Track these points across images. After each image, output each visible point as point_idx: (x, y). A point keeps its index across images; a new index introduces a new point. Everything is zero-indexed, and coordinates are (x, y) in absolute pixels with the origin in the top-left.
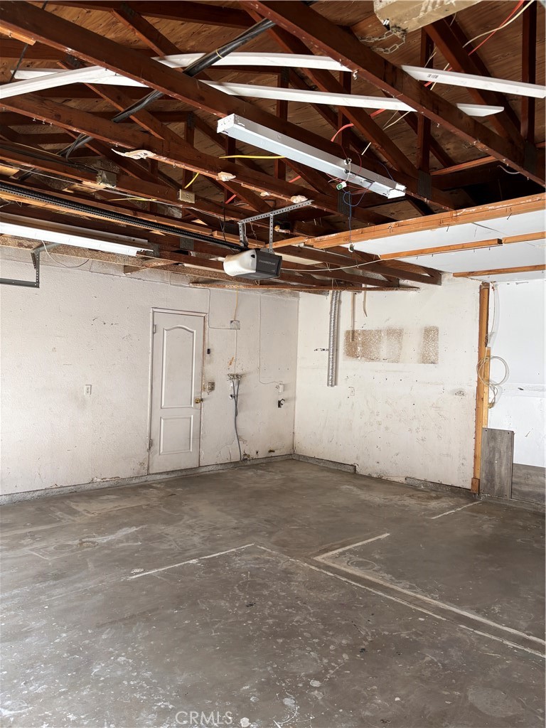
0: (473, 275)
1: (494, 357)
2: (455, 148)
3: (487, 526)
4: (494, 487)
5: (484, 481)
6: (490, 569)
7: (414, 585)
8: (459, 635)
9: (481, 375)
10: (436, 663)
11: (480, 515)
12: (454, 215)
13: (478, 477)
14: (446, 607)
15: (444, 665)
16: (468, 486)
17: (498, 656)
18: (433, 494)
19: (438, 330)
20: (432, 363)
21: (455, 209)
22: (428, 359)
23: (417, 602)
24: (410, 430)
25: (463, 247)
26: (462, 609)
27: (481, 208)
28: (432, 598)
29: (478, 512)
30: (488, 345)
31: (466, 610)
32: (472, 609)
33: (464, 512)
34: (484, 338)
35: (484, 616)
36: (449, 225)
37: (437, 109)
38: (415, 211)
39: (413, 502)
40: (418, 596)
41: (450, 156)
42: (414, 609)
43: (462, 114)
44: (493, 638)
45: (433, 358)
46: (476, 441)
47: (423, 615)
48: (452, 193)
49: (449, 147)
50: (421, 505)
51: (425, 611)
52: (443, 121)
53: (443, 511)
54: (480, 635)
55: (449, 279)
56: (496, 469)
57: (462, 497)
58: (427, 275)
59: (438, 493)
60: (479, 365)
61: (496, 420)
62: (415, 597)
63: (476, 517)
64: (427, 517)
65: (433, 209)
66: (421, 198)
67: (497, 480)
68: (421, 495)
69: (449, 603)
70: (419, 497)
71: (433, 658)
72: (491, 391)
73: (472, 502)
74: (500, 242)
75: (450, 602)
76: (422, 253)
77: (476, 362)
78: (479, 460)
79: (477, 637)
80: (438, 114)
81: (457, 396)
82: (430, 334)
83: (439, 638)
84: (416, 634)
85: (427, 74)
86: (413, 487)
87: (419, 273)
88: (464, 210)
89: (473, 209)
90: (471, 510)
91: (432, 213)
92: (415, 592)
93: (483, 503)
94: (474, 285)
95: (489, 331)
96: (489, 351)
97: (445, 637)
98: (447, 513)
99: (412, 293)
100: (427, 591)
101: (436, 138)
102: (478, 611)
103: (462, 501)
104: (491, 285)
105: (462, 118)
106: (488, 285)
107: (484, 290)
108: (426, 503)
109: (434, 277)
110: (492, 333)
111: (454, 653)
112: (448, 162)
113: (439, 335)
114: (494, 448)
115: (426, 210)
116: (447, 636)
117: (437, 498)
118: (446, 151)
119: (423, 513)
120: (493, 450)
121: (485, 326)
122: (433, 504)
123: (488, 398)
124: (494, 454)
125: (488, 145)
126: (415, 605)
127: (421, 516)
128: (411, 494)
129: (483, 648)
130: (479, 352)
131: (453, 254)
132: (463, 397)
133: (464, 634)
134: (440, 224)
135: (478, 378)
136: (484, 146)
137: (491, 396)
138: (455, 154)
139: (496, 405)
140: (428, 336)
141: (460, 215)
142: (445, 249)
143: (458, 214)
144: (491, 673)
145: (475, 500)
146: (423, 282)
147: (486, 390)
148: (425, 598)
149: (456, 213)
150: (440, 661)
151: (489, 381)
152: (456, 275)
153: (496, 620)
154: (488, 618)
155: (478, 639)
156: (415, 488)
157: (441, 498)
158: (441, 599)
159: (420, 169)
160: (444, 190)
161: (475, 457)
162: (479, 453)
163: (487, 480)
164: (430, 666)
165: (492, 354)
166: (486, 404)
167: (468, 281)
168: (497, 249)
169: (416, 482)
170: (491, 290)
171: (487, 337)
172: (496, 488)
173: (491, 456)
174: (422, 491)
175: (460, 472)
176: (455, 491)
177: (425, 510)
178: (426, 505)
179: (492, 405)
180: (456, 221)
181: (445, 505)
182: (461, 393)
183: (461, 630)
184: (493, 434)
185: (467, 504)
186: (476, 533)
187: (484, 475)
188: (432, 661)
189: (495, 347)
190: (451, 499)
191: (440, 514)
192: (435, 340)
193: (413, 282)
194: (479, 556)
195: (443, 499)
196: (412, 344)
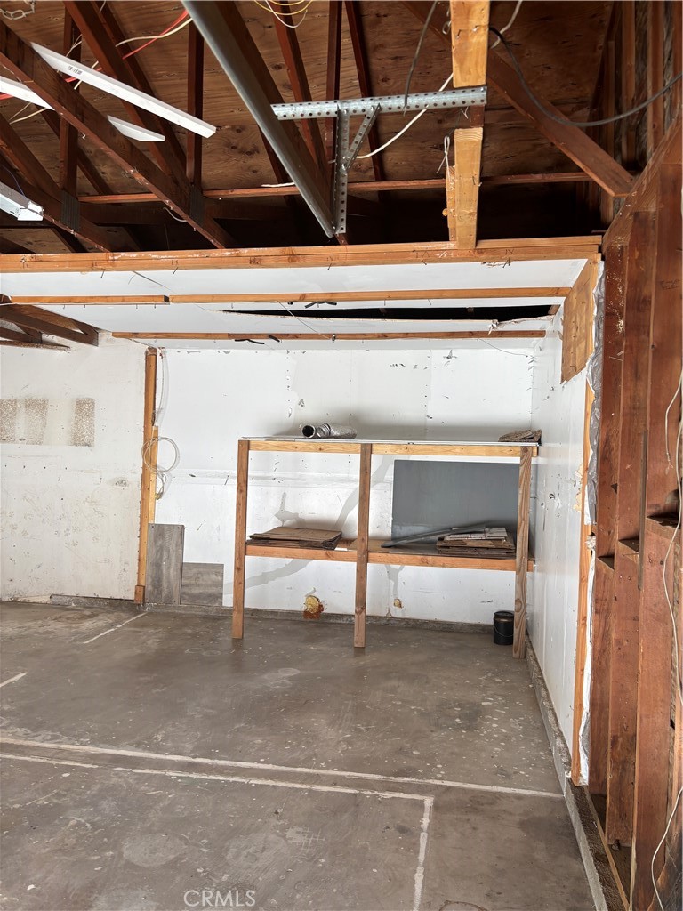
0: (137, 337)
1: (162, 438)
2: (112, 174)
3: (152, 641)
4: (161, 594)
5: (150, 588)
6: (154, 691)
7: (58, 733)
8: (114, 780)
9: (147, 460)
10: (84, 825)
11: (145, 629)
12: (111, 258)
13: (143, 584)
14: (99, 750)
15: (93, 824)
16: (131, 596)
17: (159, 792)
18: (87, 612)
19: (93, 403)
20: (86, 445)
21: (112, 251)
22: (80, 439)
23: (60, 755)
24: (57, 533)
25: (123, 300)
26: (118, 748)
27: (143, 254)
28: (82, 744)
29: (142, 627)
30: (156, 424)
31: (124, 747)
32: (130, 745)
33: (126, 629)
34: (151, 416)
35: (144, 749)
36: (104, 270)
37: (82, 114)
38: (61, 244)
39: (60, 625)
40: (63, 746)
41: (107, 183)
42: (57, 765)
43: (114, 131)
44: (155, 772)
45: (87, 439)
46: (140, 540)
47: (68, 769)
48: (110, 231)
49: (105, 171)
50: (71, 628)
51: (71, 763)
52: (90, 133)
53: (100, 631)
54: (139, 774)
55: (107, 340)
56: (164, 572)
57: (123, 611)
58: (79, 331)
59: (94, 610)
60: (145, 448)
61: (164, 513)
62: (58, 749)
63: (140, 632)
64: (78, 643)
65: (86, 246)
66: (67, 229)
67: (165, 585)
68: (71, 616)
69: (102, 745)
70: (68, 619)
71: (80, 819)
72: (158, 479)
73: (135, 615)
74: (166, 300)
75: (104, 743)
76: (70, 302)
77: (141, 444)
78: (144, 562)
79: (136, 776)
80: (83, 121)
81: (118, 487)
82: (84, 407)
83: (88, 792)
84: (59, 796)
85: (68, 65)
86: (60, 607)
87: (70, 328)
88: (123, 254)
89: (134, 255)
90: (134, 624)
91: (84, 250)
92: (59, 743)
93: (149, 614)
94: (138, 349)
95: (157, 407)
96: (157, 431)
97: (96, 788)
98: (105, 633)
99: (59, 353)
100: (75, 736)
101: (88, 155)
102: (138, 746)
103: (123, 615)
104: (159, 351)
105: (115, 136)
106: (155, 350)
107: (151, 356)
108: (77, 625)
109: (88, 334)
110: (160, 409)
111: (107, 805)
112: (104, 189)
113: (96, 409)
114: (161, 547)
115: (77, 247)
116: (99, 786)
117: (92, 616)
118: (102, 175)
119: (73, 638)
120: (161, 550)
121: (152, 399)
122: (87, 625)
123: (156, 487)
124: (162, 555)
125: (148, 178)
126: (59, 759)
127: (70, 642)
128: (58, 615)
129: (143, 788)
130: (144, 432)
131: (111, 307)
132: (126, 487)
133: (120, 777)
134: (93, 267)
135: (144, 464)
136: (143, 178)
137: (159, 484)
138: (113, 182)
139: (164, 496)
140: (81, 411)
141: (117, 260)
142: (102, 299)
143: (115, 258)
144: (150, 816)
145: (139, 612)
146: (74, 339)
147: (152, 478)
148: (72, 747)
149: (114, 256)
150: (88, 821)
151: (156, 466)
152: (116, 335)
153: (159, 750)
154: (150, 750)
155: (136, 779)
156: (63, 607)
157: (97, 615)
158: (94, 743)
159: (63, 189)
160: (97, 224)
161: (140, 560)
162: (144, 555)
163: (154, 587)
164: (76, 831)
165: (161, 435)
166: (152, 496)
167: (131, 343)
168: (163, 308)
169: (65, 599)
170: (159, 357)
171: (154, 413)
172: (164, 594)
173: (158, 557)
174: (73, 609)
175: (120, 581)
176: (115, 604)
177: (76, 633)
178: (78, 627)
179: (160, 495)
180: (112, 266)
181: (102, 623)
182: (122, 482)
183: (117, 774)
184: (161, 531)
185: (129, 618)
186: (139, 652)
187: (150, 580)
188: (79, 824)
189: (163, 426)
190: (109, 615)
191: (95, 635)
192: (90, 415)
193: (60, 338)
194: (142, 679)
195: (100, 617)
196: (61, 421)
